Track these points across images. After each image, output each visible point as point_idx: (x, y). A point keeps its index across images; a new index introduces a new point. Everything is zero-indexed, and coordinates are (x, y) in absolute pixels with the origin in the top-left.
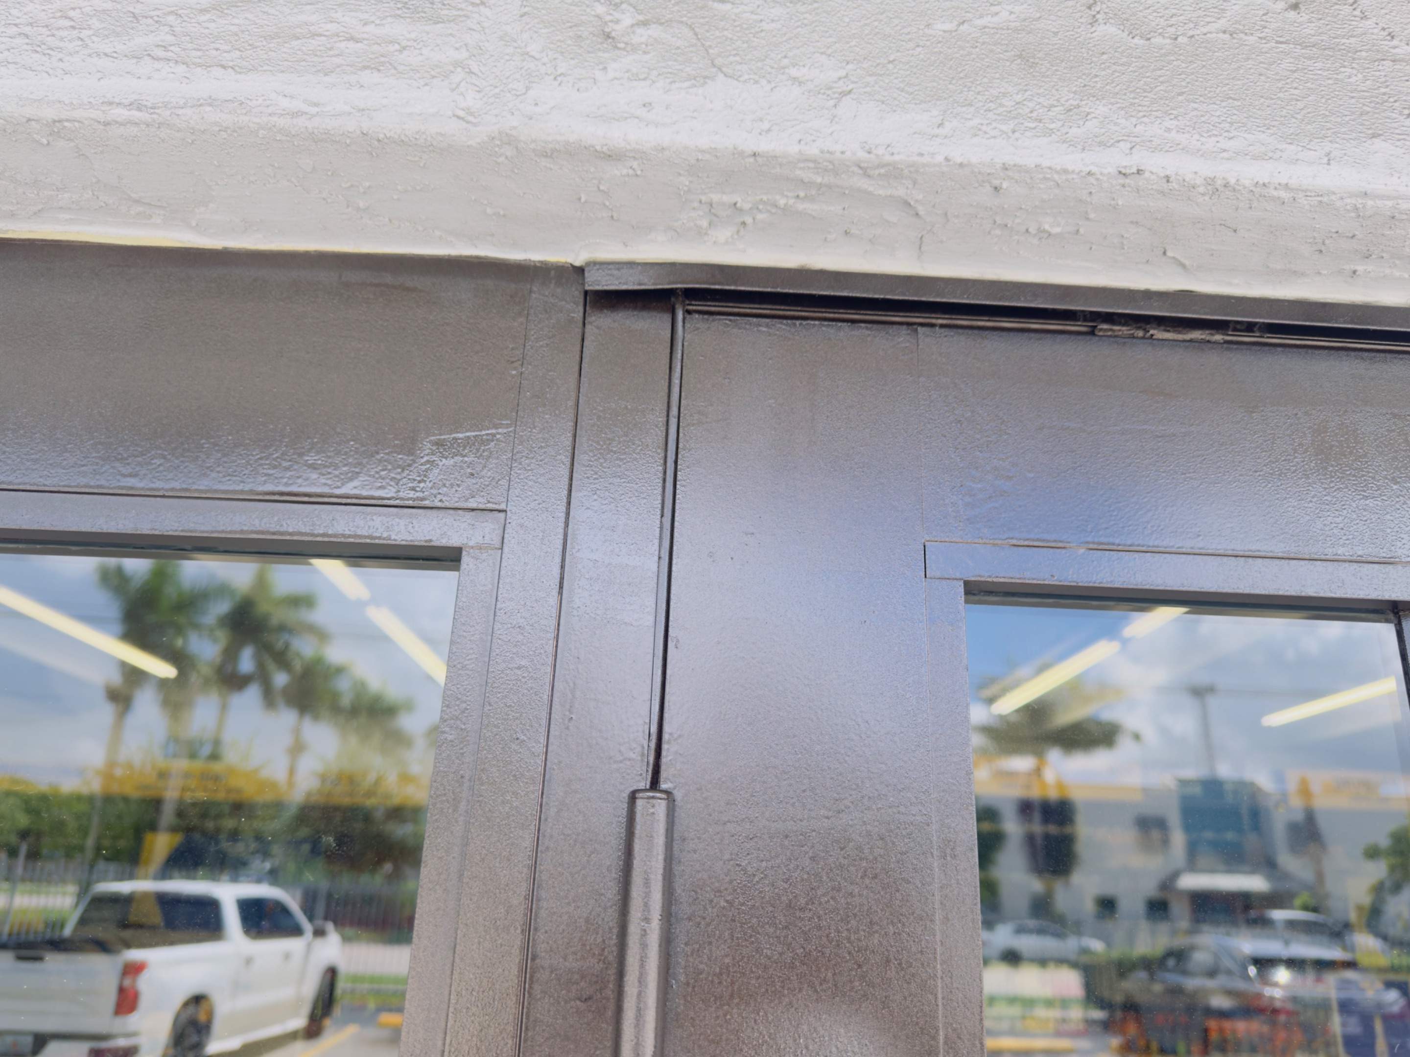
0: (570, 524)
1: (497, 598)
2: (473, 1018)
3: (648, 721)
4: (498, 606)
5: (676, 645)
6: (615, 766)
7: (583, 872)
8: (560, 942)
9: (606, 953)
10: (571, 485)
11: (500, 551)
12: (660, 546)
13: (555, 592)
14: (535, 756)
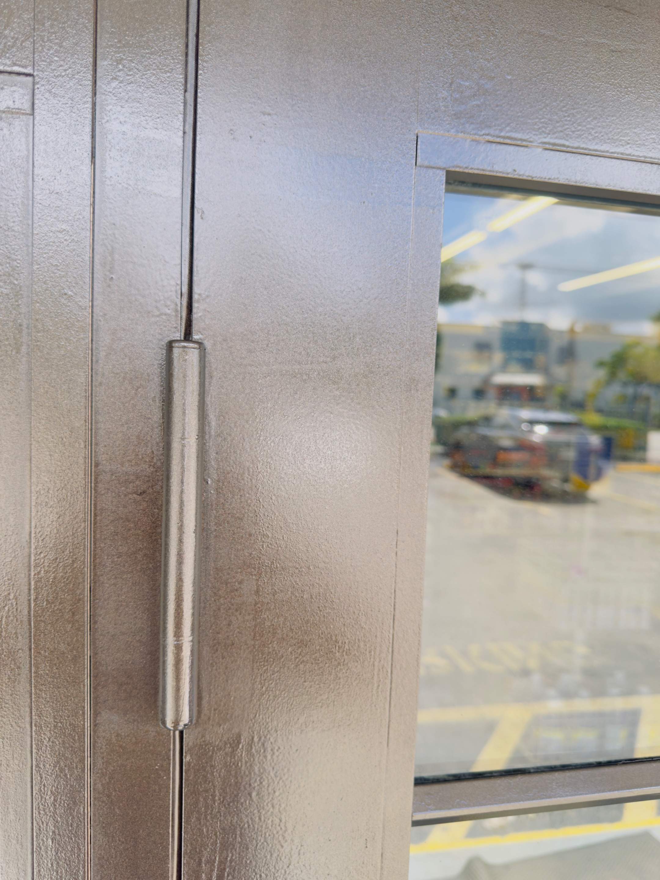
0: (97, 93)
1: (33, 164)
2: (51, 509)
3: (179, 282)
4: (36, 172)
5: (201, 216)
6: (153, 319)
7: (132, 402)
8: (117, 453)
9: (155, 461)
10: (95, 52)
11: (32, 117)
12: (184, 121)
13: (88, 160)
14: (82, 309)
